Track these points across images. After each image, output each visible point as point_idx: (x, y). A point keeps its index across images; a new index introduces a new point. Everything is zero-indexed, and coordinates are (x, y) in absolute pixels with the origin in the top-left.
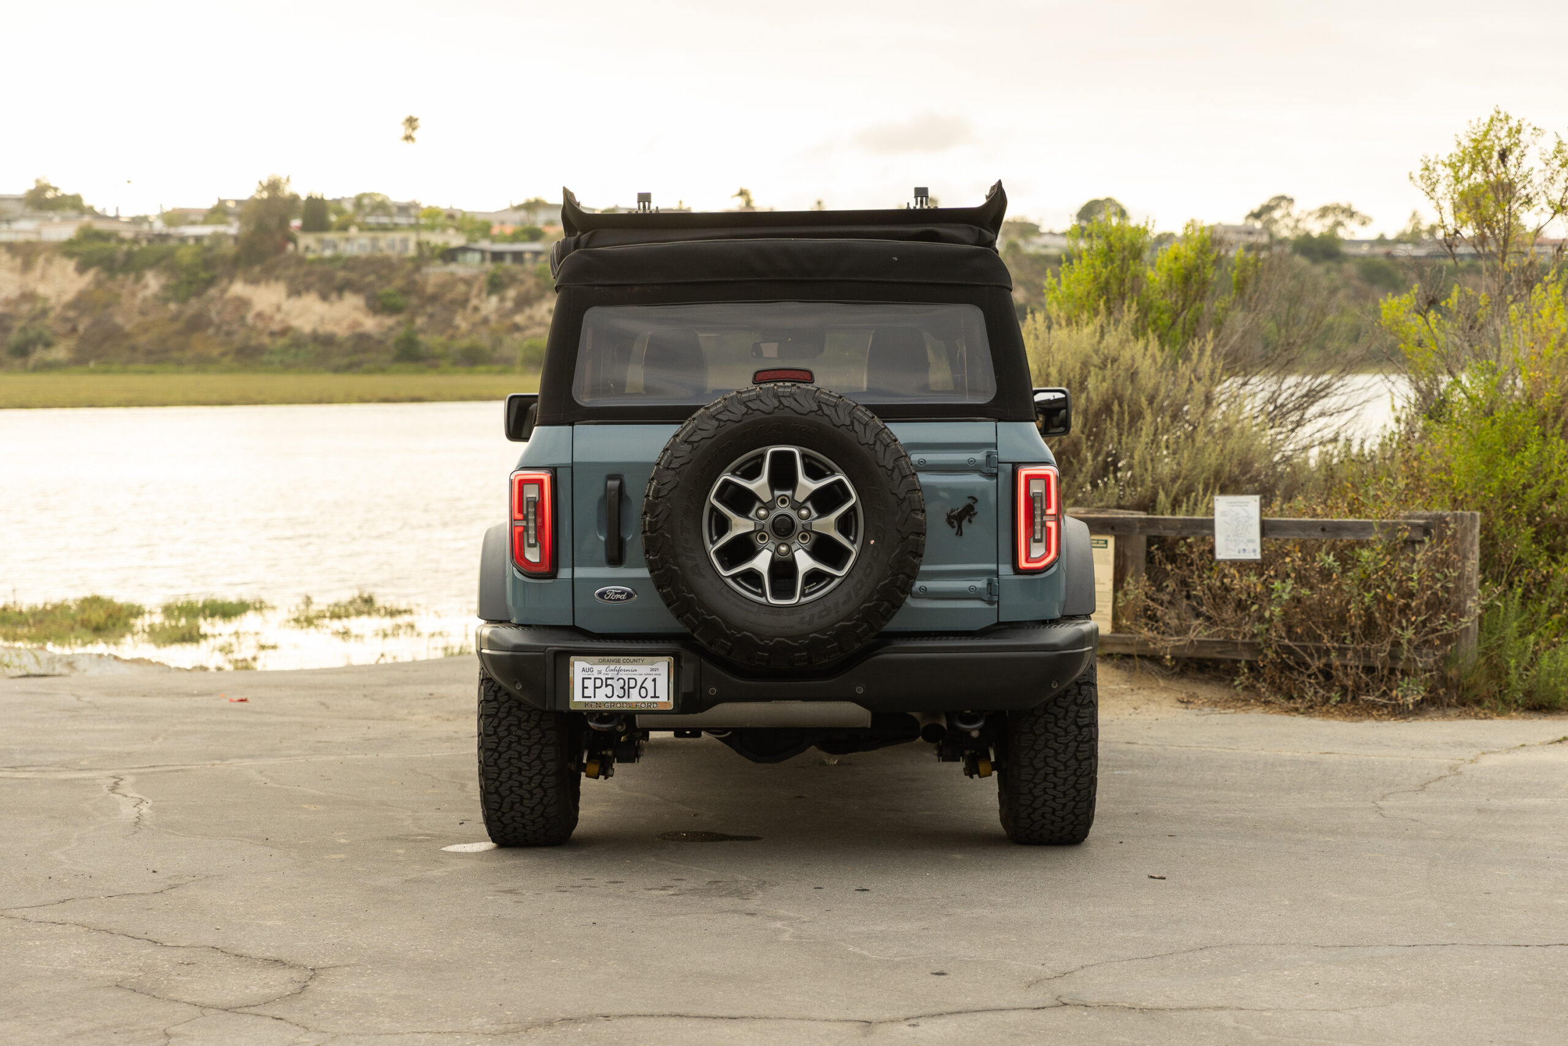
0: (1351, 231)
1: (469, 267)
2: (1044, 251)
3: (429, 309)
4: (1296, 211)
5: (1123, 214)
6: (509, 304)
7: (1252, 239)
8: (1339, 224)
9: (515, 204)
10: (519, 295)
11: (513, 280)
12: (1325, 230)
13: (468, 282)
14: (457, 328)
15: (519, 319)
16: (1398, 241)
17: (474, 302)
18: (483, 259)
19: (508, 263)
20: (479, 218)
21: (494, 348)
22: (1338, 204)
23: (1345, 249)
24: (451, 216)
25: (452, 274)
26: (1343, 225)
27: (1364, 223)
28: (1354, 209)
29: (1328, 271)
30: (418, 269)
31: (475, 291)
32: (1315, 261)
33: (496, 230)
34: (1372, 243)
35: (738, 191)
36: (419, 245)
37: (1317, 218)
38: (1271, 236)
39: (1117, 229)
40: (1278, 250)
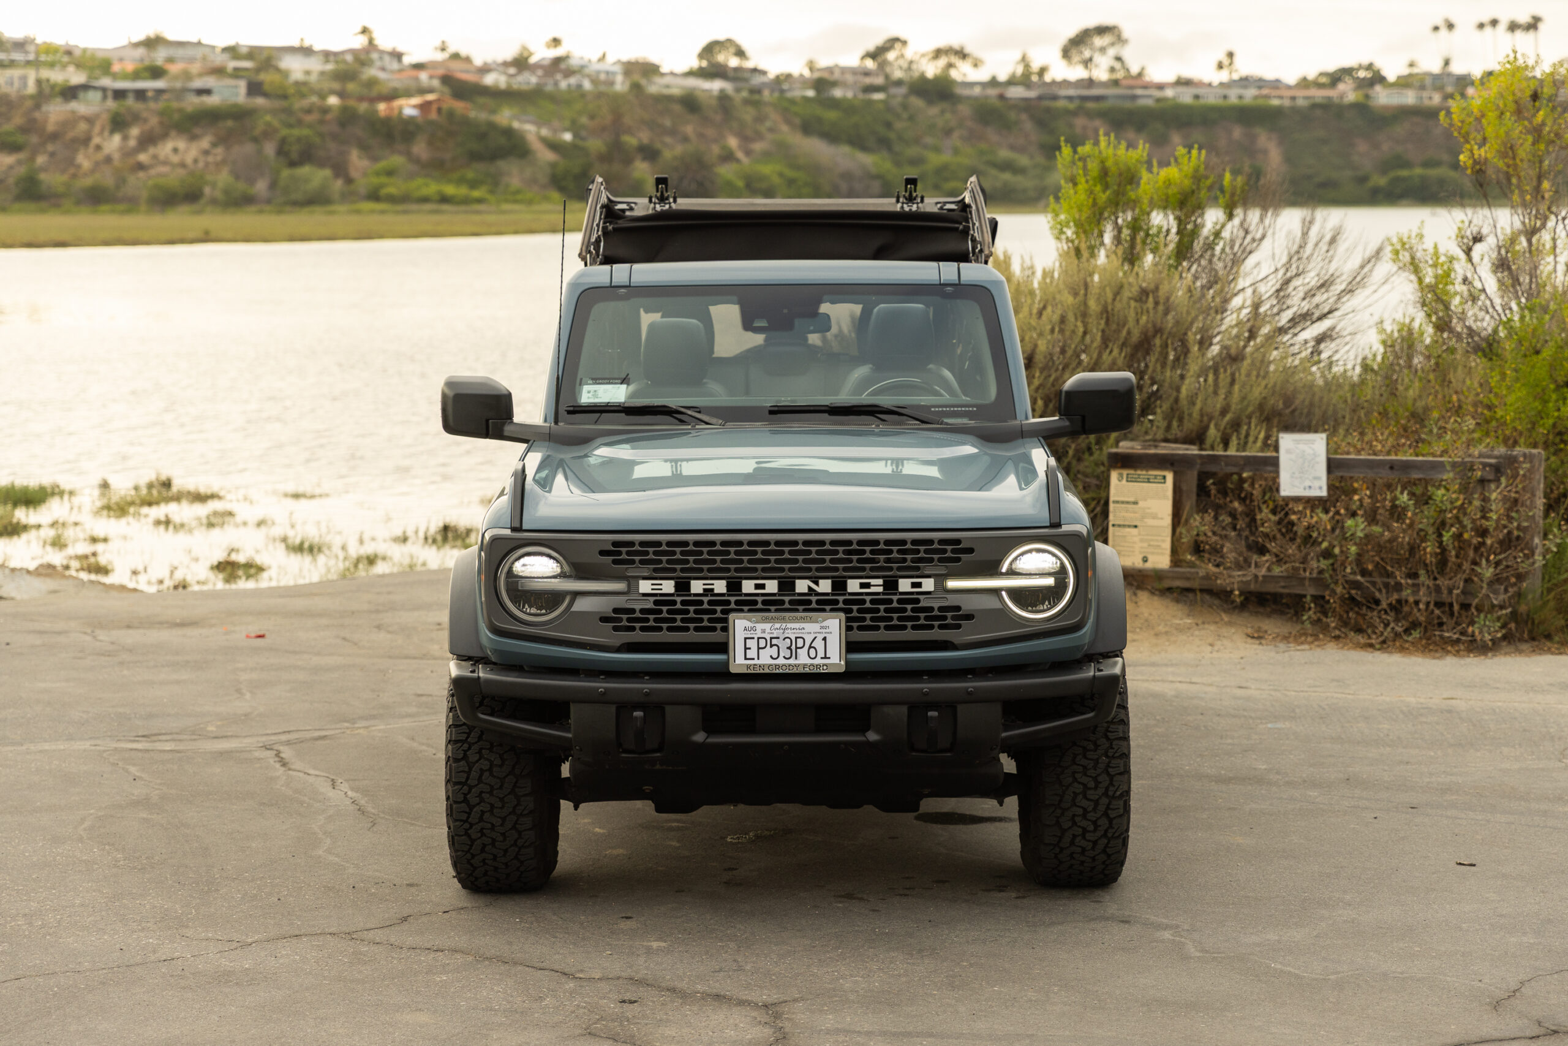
0: (963, 72)
1: (88, 106)
2: (666, 91)
3: (50, 147)
4: (910, 53)
5: (740, 53)
6: (132, 143)
7: (868, 81)
8: (950, 65)
9: (135, 39)
10: (142, 133)
11: (136, 118)
12: (938, 71)
13: (90, 120)
14: (79, 167)
15: (143, 157)
16: (1012, 82)
17: (96, 140)
18: (105, 97)
19: (130, 101)
20: (100, 55)
21: (118, 187)
22: (951, 46)
23: (959, 91)
24: (69, 53)
25: (73, 112)
26: (955, 67)
27: (976, 65)
28: (966, 51)
29: (943, 112)
30: (38, 106)
31: (97, 129)
32: (930, 102)
33: (116, 68)
34: (984, 85)
35: (359, 29)
36: (39, 82)
37: (931, 60)
38: (887, 77)
39: (737, 70)
40: (894, 91)
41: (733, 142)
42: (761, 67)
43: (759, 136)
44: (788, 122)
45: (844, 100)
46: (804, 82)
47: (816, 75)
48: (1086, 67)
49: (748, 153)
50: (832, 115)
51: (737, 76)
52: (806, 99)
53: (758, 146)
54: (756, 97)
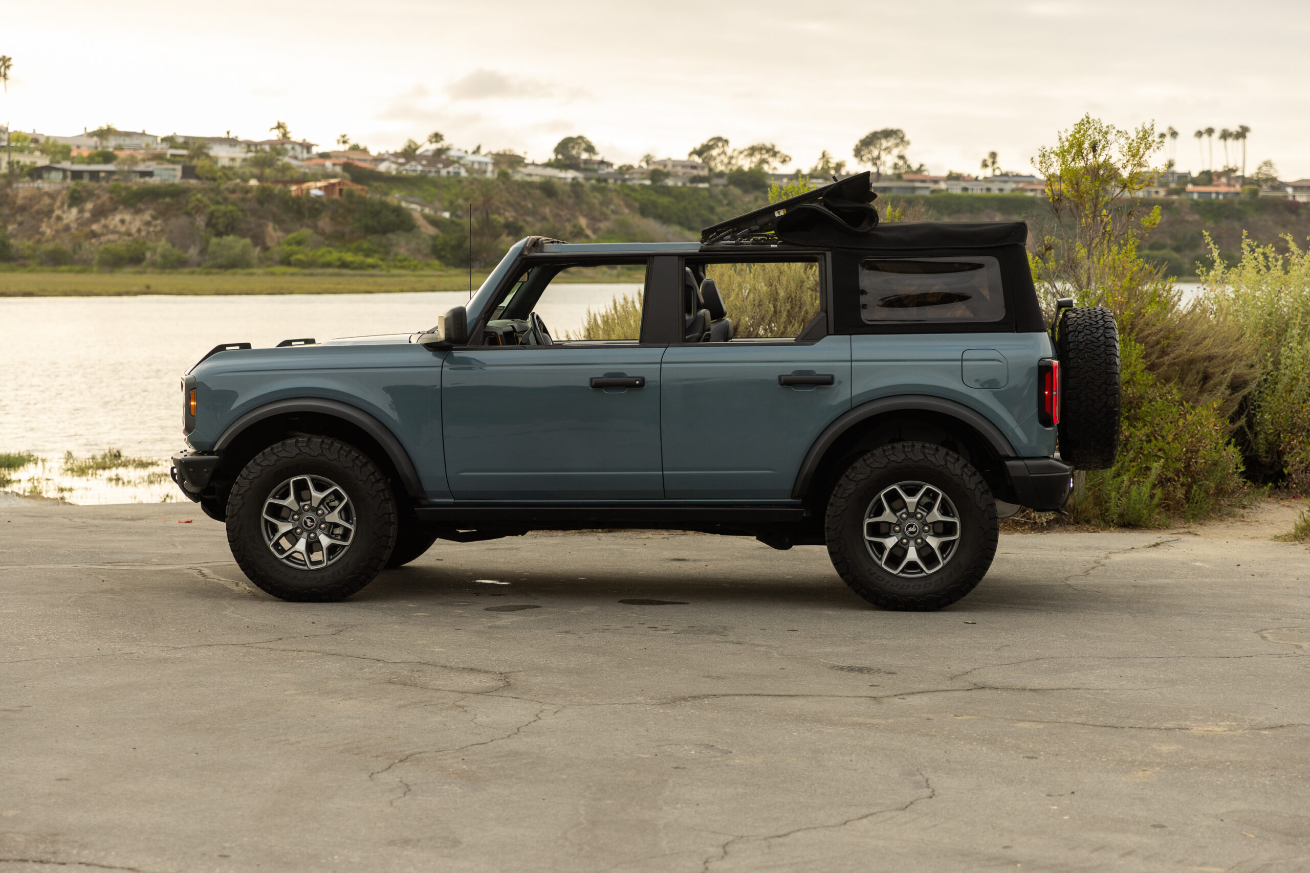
0: (774, 167)
1: (51, 184)
2: (528, 179)
3: (19, 218)
4: (730, 150)
5: (590, 149)
6: (87, 215)
7: (695, 172)
8: (764, 161)
9: (89, 130)
10: (95, 206)
11: (90, 195)
12: (753, 166)
13: (52, 196)
14: (43, 234)
15: (95, 227)
16: (812, 176)
17: (58, 212)
18: (65, 177)
19: (86, 181)
20: (60, 142)
21: (74, 251)
22: (763, 145)
23: (770, 181)
24: (35, 141)
25: (38, 188)
26: (767, 162)
27: (784, 161)
28: (777, 149)
29: (756, 199)
30: (9, 184)
31: (58, 203)
32: (746, 191)
33: (74, 153)
34: (790, 177)
35: (275, 125)
36: (10, 164)
37: (746, 156)
38: (710, 170)
39: (586, 162)
40: (716, 181)
41: (583, 222)
42: (606, 159)
43: (606, 218)
44: (629, 206)
45: (676, 187)
46: (642, 173)
47: (652, 167)
48: (875, 164)
49: (595, 231)
50: (665, 200)
51: (587, 167)
52: (643, 187)
53: (603, 225)
54: (603, 184)
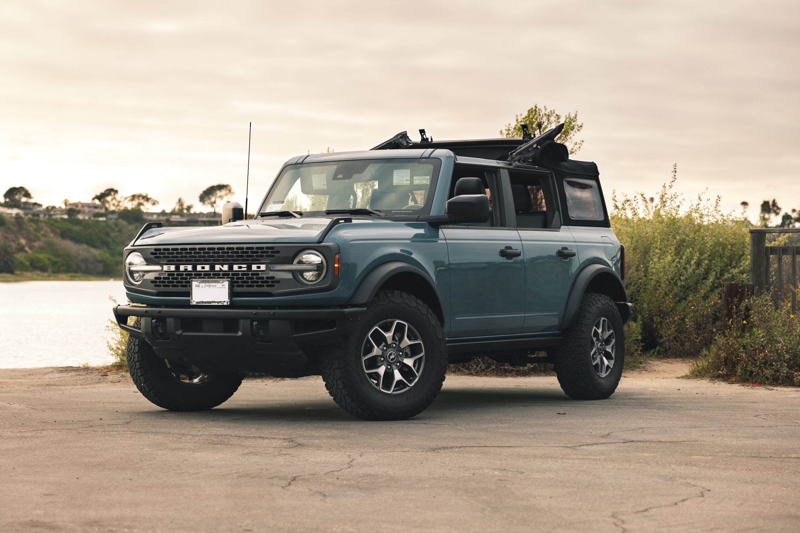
0: (147, 208)
4: (118, 197)
5: (27, 195)
7: (96, 211)
8: (140, 204)
12: (133, 207)
16: (173, 213)
22: (140, 194)
23: (145, 217)
26: (143, 205)
27: (154, 204)
28: (149, 197)
29: (137, 228)
32: (130, 223)
34: (158, 214)
37: (129, 201)
38: (106, 209)
39: (25, 203)
40: (110, 216)
41: (23, 241)
42: (39, 202)
43: (38, 239)
44: (53, 232)
45: (84, 220)
46: (62, 211)
47: (68, 207)
48: (213, 206)
49: (31, 248)
50: (77, 228)
51: (26, 207)
52: (63, 219)
53: (37, 244)
54: (36, 218)
